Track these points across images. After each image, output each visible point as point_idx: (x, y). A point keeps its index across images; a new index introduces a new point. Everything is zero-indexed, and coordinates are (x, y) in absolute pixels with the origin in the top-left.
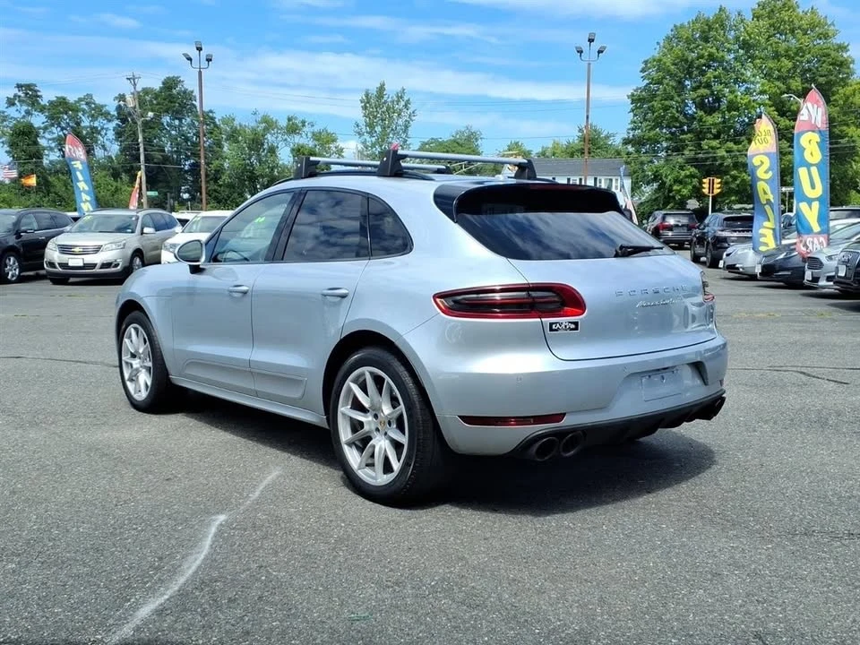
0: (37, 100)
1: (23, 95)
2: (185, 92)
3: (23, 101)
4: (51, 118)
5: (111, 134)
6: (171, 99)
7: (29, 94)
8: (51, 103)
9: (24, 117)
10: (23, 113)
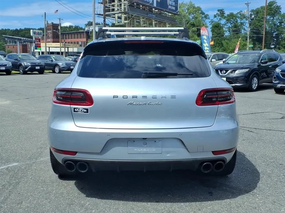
0: (223, 15)
1: (219, 13)
2: (277, 6)
3: (219, 15)
4: (227, 20)
5: (248, 25)
6: (271, 9)
7: (221, 12)
8: (228, 15)
9: (219, 21)
10: (219, 19)
